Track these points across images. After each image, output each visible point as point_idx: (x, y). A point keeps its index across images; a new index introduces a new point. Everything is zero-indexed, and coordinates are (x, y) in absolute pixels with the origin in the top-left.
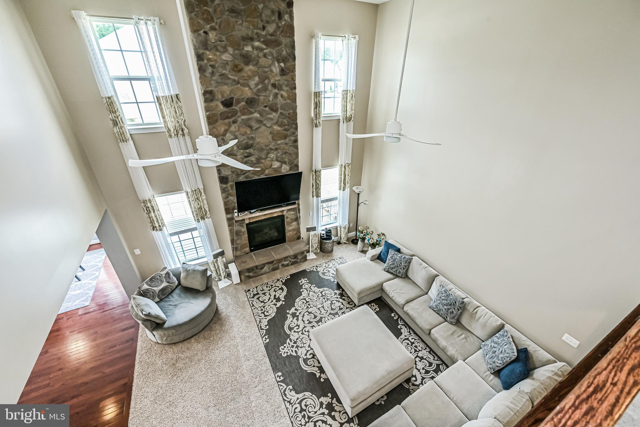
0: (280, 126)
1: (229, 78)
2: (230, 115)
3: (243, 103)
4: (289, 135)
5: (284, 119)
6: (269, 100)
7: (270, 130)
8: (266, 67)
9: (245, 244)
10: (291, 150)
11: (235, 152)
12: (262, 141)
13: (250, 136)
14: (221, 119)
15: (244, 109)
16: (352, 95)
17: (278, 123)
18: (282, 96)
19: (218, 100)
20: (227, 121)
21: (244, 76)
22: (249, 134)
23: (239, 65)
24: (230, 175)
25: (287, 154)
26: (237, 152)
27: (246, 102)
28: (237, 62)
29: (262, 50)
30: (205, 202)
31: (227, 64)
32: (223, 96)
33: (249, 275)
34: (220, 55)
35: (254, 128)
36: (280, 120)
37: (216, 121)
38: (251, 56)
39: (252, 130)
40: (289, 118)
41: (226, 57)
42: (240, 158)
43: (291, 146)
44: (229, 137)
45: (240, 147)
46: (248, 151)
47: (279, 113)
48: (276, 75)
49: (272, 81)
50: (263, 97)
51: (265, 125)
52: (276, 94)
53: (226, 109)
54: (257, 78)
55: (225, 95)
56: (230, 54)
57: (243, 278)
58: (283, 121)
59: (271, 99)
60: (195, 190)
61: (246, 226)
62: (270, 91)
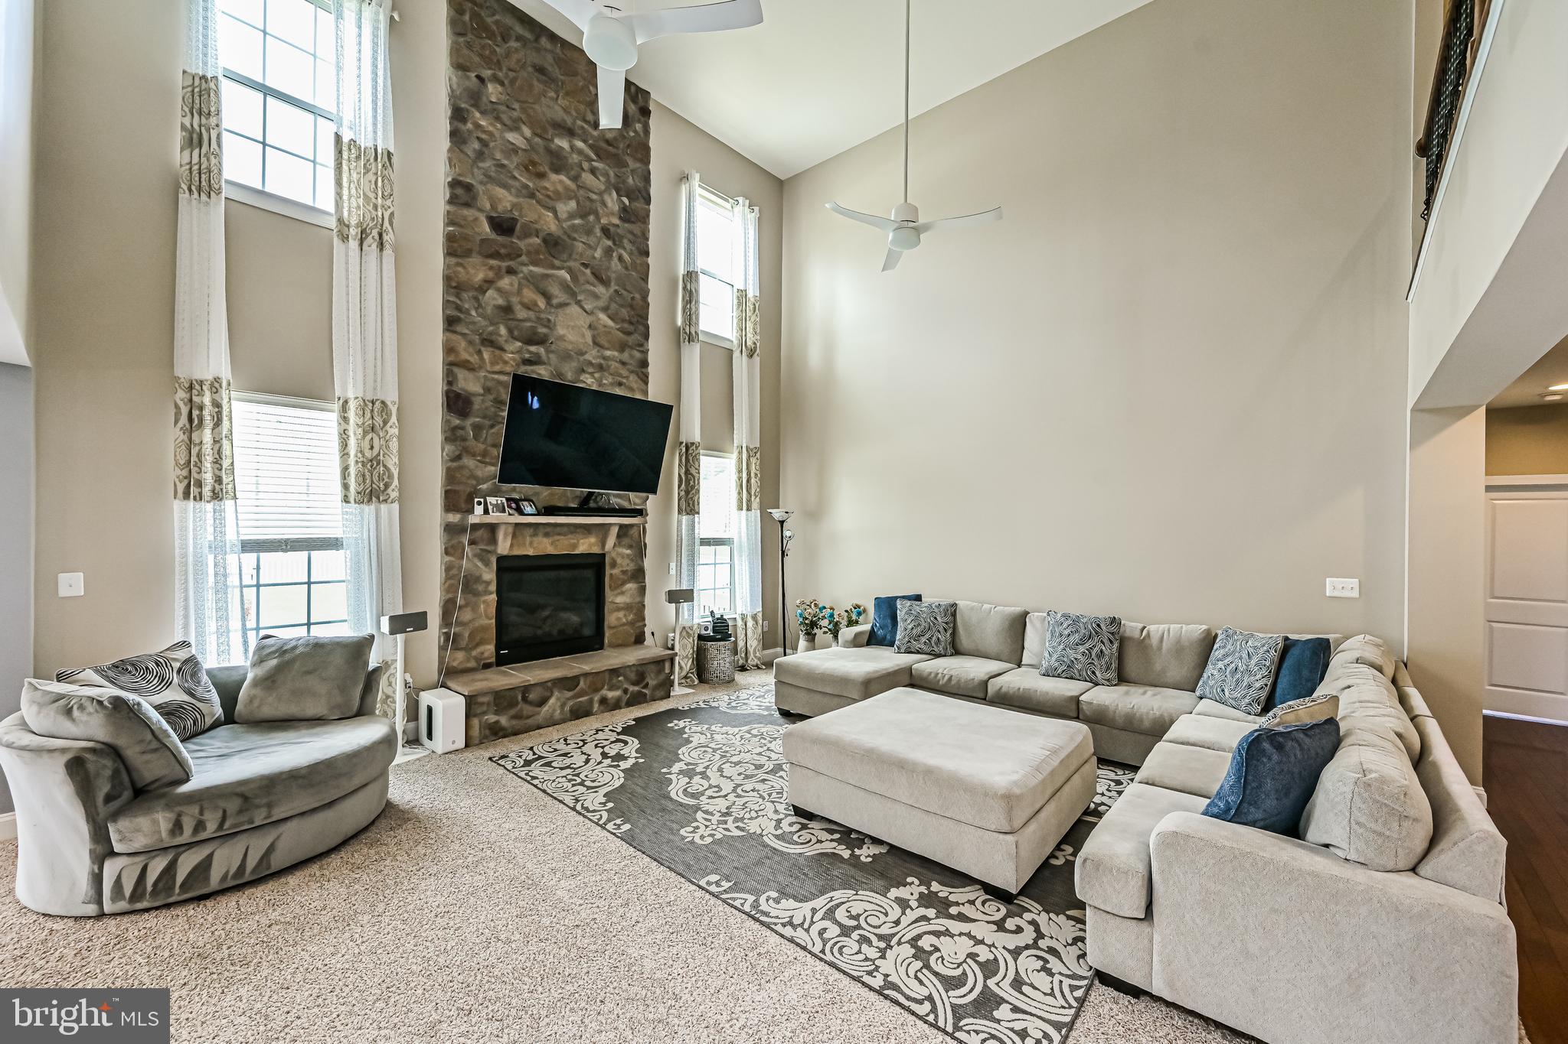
0: (612, 318)
1: (513, 177)
2: (502, 252)
3: (537, 241)
4: (630, 344)
5: (622, 306)
6: (594, 258)
7: (589, 319)
8: (594, 193)
11: (500, 340)
12: (570, 338)
13: (543, 316)
14: (480, 253)
15: (537, 252)
16: (755, 304)
17: (609, 312)
18: (620, 258)
19: (481, 210)
20: (493, 262)
21: (546, 188)
22: (543, 311)
23: (540, 164)
24: (479, 395)
25: (623, 387)
26: (506, 341)
27: (545, 241)
28: (536, 157)
29: (588, 159)
30: (394, 445)
31: (515, 152)
32: (493, 207)
33: (495, 722)
34: (503, 130)
36: (614, 305)
37: (468, 253)
38: (566, 159)
39: (550, 305)
40: (631, 307)
41: (517, 139)
42: (511, 359)
43: (632, 372)
44: (494, 299)
45: (516, 333)
46: (533, 348)
47: (612, 290)
48: (612, 214)
49: (604, 221)
50: (581, 244)
51: (578, 303)
52: (610, 251)
53: (493, 236)
54: (573, 204)
55: (500, 208)
56: (524, 138)
57: (475, 732)
58: (619, 310)
59: (597, 256)
60: (372, 403)
61: (495, 563)
62: (598, 239)
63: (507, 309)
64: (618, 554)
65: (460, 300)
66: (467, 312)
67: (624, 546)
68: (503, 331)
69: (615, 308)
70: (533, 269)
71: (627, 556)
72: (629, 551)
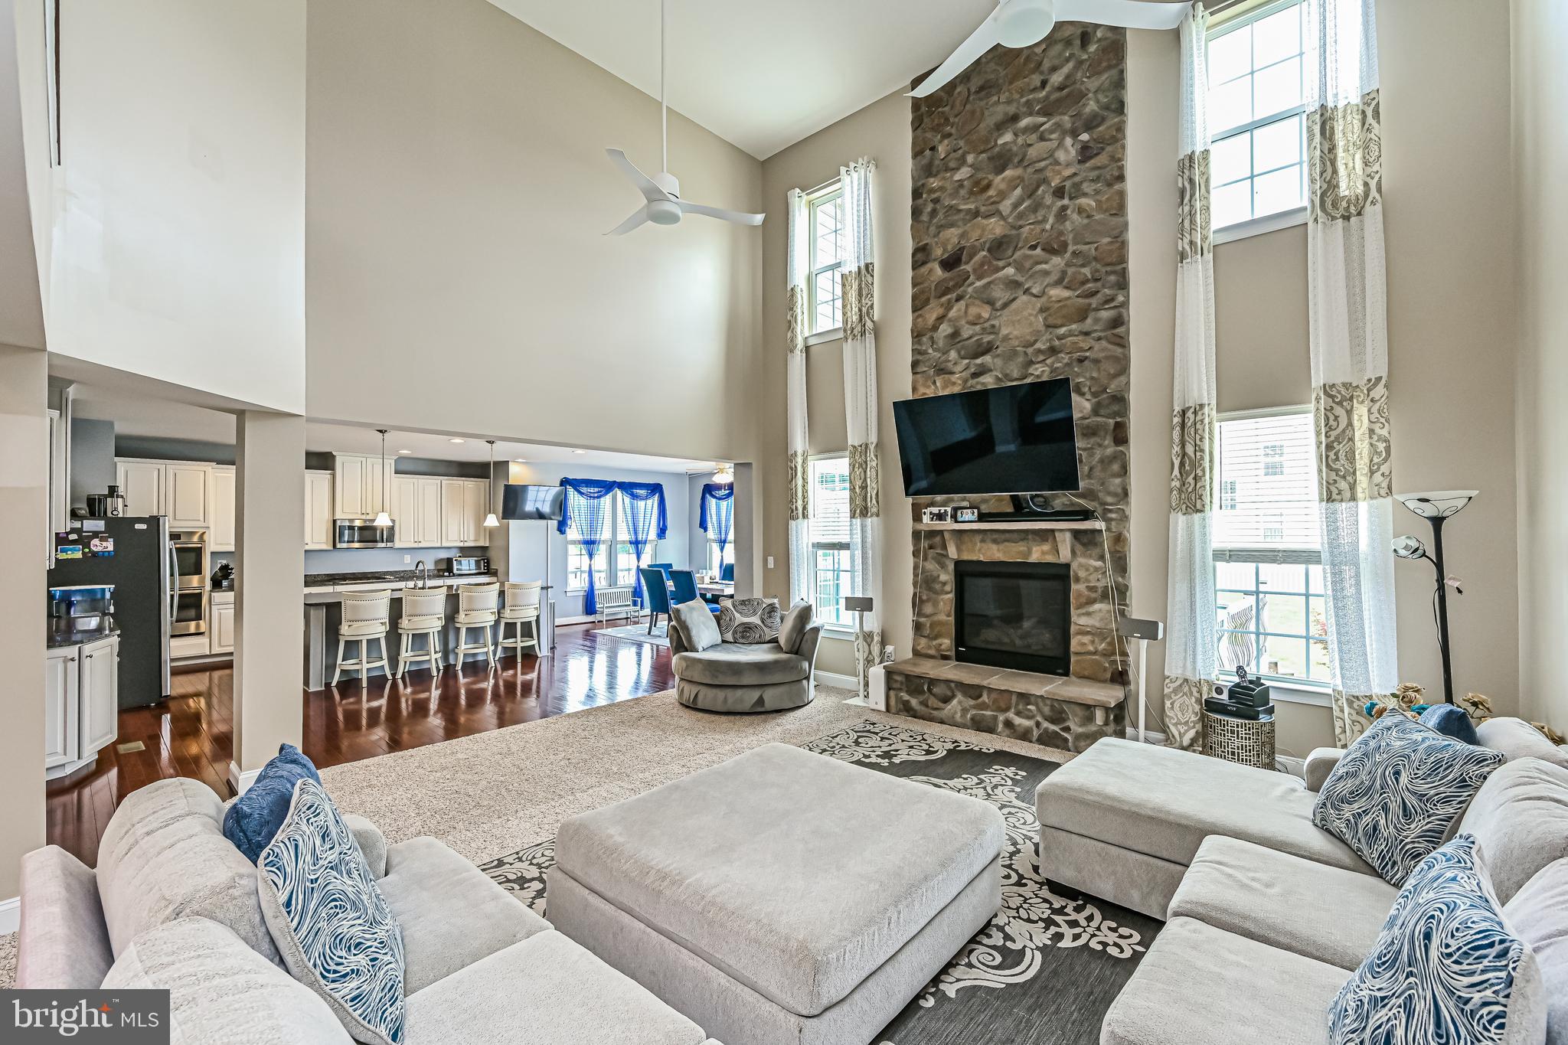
0: (1069, 287)
1: (960, 211)
2: (951, 285)
3: (984, 253)
4: (1095, 306)
5: (1083, 266)
6: (1044, 230)
7: (1039, 304)
8: (1044, 159)
10: (1100, 349)
11: (950, 365)
12: (1016, 333)
13: (987, 325)
14: (936, 297)
15: (982, 264)
17: (1064, 283)
18: (1080, 211)
19: (935, 260)
20: (944, 299)
21: (991, 197)
22: (988, 320)
23: (984, 178)
25: (1086, 362)
26: (955, 364)
27: (989, 250)
28: (980, 175)
29: (1036, 128)
31: (961, 186)
32: (945, 250)
34: (952, 176)
35: (999, 304)
36: (1070, 271)
37: (927, 302)
38: (1010, 150)
39: (997, 310)
40: (1095, 259)
41: (964, 173)
42: (958, 378)
43: (1099, 339)
44: (945, 330)
45: (963, 353)
46: (979, 361)
47: (1068, 255)
48: (1068, 165)
49: (1056, 182)
50: (1028, 227)
51: (1027, 291)
52: (1064, 208)
53: (947, 275)
54: (1018, 191)
55: (949, 247)
56: (971, 166)
57: (893, 702)
58: (1080, 273)
59: (1048, 227)
60: (861, 446)
61: (951, 567)
62: (1049, 207)
63: (955, 334)
64: (1081, 565)
65: (920, 344)
66: (925, 353)
67: (1091, 557)
68: (953, 354)
69: (1074, 273)
70: (978, 284)
71: (1096, 569)
72: (1099, 564)
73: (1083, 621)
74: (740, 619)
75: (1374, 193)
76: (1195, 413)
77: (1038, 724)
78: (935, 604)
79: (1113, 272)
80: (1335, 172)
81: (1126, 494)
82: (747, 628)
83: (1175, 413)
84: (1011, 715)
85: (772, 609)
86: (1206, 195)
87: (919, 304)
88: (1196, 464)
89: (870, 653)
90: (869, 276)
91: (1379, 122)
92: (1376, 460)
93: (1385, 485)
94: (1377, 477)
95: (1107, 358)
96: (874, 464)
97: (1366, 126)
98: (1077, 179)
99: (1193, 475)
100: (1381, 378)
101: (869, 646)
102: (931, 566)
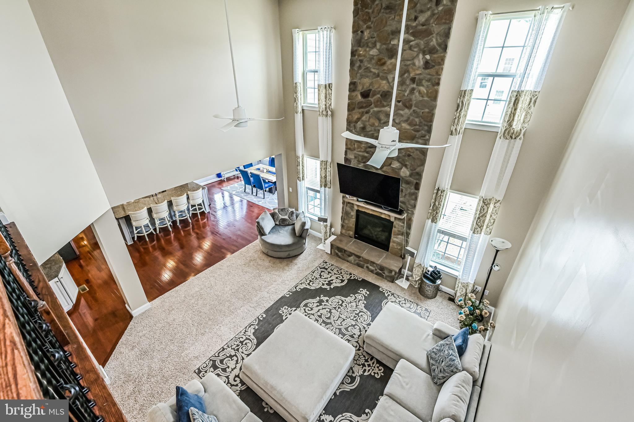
0: (410, 124)
1: (371, 72)
2: (364, 105)
3: (379, 96)
4: (417, 136)
5: (417, 117)
6: (404, 95)
7: (398, 127)
9: (351, 227)
10: (416, 154)
13: (376, 128)
14: (358, 108)
15: (378, 101)
16: (531, 99)
17: (409, 122)
18: (420, 92)
19: (358, 91)
20: (361, 110)
21: (384, 70)
23: (383, 59)
24: (353, 159)
27: (381, 95)
28: (381, 56)
29: (409, 42)
31: (373, 58)
32: (363, 88)
33: (338, 253)
34: (369, 51)
35: (382, 122)
36: (411, 118)
37: (354, 109)
39: (381, 123)
40: (421, 117)
41: (374, 52)
44: (360, 125)
47: (412, 110)
48: (419, 68)
49: (412, 75)
52: (413, 89)
53: (363, 100)
55: (365, 87)
56: (377, 49)
57: (333, 252)
58: (415, 120)
59: (406, 94)
60: (325, 161)
61: (355, 211)
62: (407, 85)
63: (364, 128)
64: (397, 224)
65: (350, 127)
67: (400, 222)
69: (413, 120)
70: (375, 109)
71: (401, 226)
72: (403, 224)
73: (395, 239)
74: (281, 217)
75: (521, 135)
76: (442, 192)
77: (376, 270)
78: (349, 221)
79: (427, 125)
80: (513, 120)
81: (414, 207)
82: (284, 220)
83: (436, 189)
84: (368, 265)
85: (292, 213)
86: (467, 110)
87: (351, 108)
88: (437, 208)
89: (326, 230)
90: (330, 90)
91: (534, 106)
92: (489, 224)
93: (489, 232)
94: (488, 229)
95: (418, 159)
96: (330, 170)
97: (530, 106)
98: (421, 77)
99: (436, 212)
100: (500, 200)
101: (326, 228)
102: (348, 209)
